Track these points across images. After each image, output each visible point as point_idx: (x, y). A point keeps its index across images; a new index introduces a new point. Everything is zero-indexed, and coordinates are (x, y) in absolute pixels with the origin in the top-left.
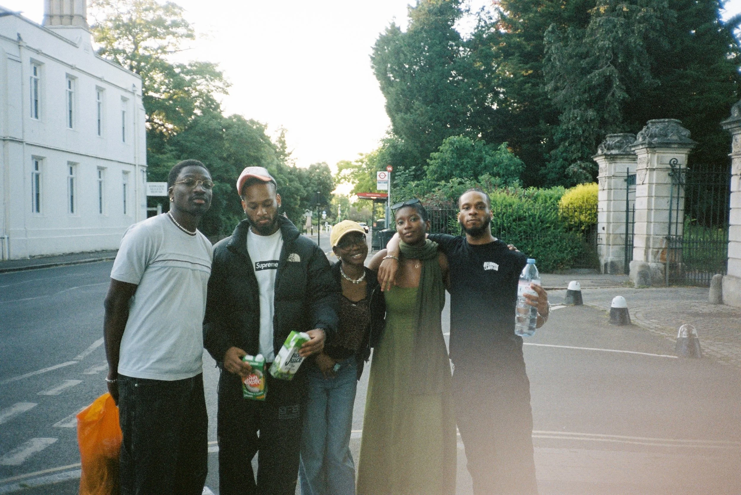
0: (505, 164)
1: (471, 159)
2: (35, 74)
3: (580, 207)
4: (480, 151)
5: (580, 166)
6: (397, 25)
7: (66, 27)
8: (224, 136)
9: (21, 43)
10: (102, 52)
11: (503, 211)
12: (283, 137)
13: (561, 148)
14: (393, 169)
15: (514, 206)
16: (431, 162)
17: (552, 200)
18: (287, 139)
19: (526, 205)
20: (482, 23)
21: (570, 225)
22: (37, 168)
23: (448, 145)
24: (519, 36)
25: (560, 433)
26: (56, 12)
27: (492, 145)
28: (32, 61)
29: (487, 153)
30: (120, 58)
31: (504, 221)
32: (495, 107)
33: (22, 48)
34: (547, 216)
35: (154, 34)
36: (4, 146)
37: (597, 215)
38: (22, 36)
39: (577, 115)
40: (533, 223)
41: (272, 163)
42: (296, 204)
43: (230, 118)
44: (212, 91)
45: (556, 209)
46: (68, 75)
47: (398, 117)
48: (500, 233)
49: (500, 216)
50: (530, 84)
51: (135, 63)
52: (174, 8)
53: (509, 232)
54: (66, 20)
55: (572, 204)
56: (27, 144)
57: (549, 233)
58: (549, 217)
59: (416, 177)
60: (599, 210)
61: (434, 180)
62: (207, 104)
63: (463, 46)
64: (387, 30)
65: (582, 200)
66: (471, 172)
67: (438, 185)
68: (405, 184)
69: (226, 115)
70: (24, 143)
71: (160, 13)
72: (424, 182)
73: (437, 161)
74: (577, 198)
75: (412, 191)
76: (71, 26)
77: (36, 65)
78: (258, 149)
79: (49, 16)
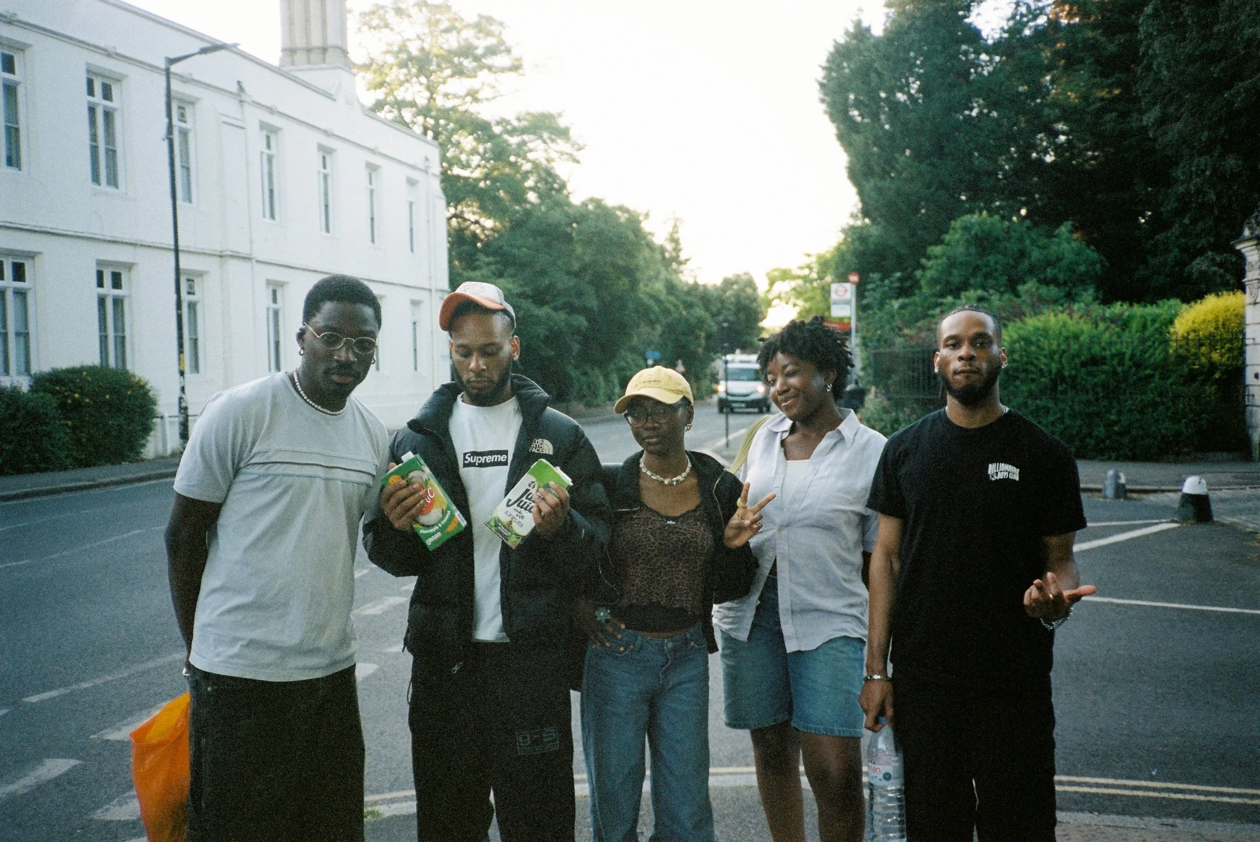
0: (1068, 261)
1: (1003, 255)
2: (269, 146)
3: (1211, 336)
4: (1021, 240)
5: (1213, 260)
6: (865, 24)
7: (315, 67)
8: (574, 235)
9: (244, 98)
10: (379, 105)
11: (1063, 347)
12: (677, 232)
13: (1176, 229)
14: (861, 279)
15: (1082, 338)
16: (930, 264)
17: (1157, 325)
18: (681, 235)
19: (1107, 335)
20: (1023, 10)
21: (1191, 371)
22: (275, 300)
23: (960, 231)
24: (1094, 27)
25: (1143, 783)
26: (300, 43)
27: (1044, 228)
28: (263, 126)
29: (1033, 242)
30: (407, 114)
31: (1063, 368)
32: (1049, 158)
33: (246, 106)
34: (1147, 355)
35: (459, 72)
36: (221, 267)
37: (1244, 352)
38: (244, 85)
39: (1206, 167)
40: (1119, 369)
41: (656, 277)
42: (699, 345)
43: (585, 204)
44: (553, 160)
45: (1166, 342)
46: (321, 148)
47: (869, 185)
48: (1056, 386)
49: (1056, 357)
50: (1115, 114)
51: (431, 122)
52: (491, 25)
53: (1073, 387)
54: (315, 56)
55: (1194, 331)
56: (258, 261)
57: (1153, 385)
58: (1150, 357)
59: (903, 292)
60: (1248, 342)
61: (934, 295)
62: (547, 183)
63: (987, 53)
64: (847, 33)
65: (1214, 324)
66: (1003, 279)
67: (941, 304)
68: (882, 304)
69: (576, 199)
70: (254, 261)
71: (468, 34)
72: (917, 299)
73: (939, 261)
74: (1204, 321)
75: (893, 317)
76: (324, 66)
77: (270, 132)
78: (630, 254)
79: (290, 51)
